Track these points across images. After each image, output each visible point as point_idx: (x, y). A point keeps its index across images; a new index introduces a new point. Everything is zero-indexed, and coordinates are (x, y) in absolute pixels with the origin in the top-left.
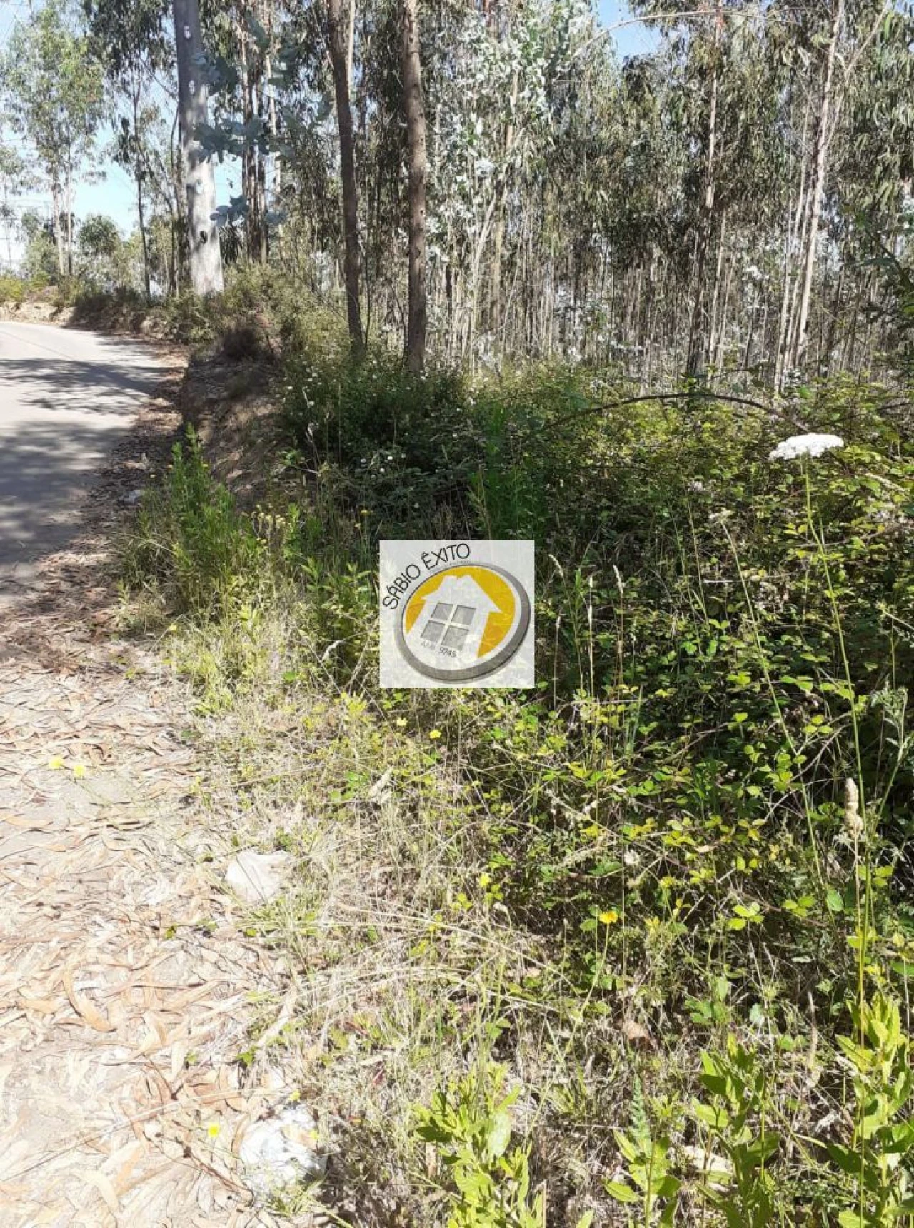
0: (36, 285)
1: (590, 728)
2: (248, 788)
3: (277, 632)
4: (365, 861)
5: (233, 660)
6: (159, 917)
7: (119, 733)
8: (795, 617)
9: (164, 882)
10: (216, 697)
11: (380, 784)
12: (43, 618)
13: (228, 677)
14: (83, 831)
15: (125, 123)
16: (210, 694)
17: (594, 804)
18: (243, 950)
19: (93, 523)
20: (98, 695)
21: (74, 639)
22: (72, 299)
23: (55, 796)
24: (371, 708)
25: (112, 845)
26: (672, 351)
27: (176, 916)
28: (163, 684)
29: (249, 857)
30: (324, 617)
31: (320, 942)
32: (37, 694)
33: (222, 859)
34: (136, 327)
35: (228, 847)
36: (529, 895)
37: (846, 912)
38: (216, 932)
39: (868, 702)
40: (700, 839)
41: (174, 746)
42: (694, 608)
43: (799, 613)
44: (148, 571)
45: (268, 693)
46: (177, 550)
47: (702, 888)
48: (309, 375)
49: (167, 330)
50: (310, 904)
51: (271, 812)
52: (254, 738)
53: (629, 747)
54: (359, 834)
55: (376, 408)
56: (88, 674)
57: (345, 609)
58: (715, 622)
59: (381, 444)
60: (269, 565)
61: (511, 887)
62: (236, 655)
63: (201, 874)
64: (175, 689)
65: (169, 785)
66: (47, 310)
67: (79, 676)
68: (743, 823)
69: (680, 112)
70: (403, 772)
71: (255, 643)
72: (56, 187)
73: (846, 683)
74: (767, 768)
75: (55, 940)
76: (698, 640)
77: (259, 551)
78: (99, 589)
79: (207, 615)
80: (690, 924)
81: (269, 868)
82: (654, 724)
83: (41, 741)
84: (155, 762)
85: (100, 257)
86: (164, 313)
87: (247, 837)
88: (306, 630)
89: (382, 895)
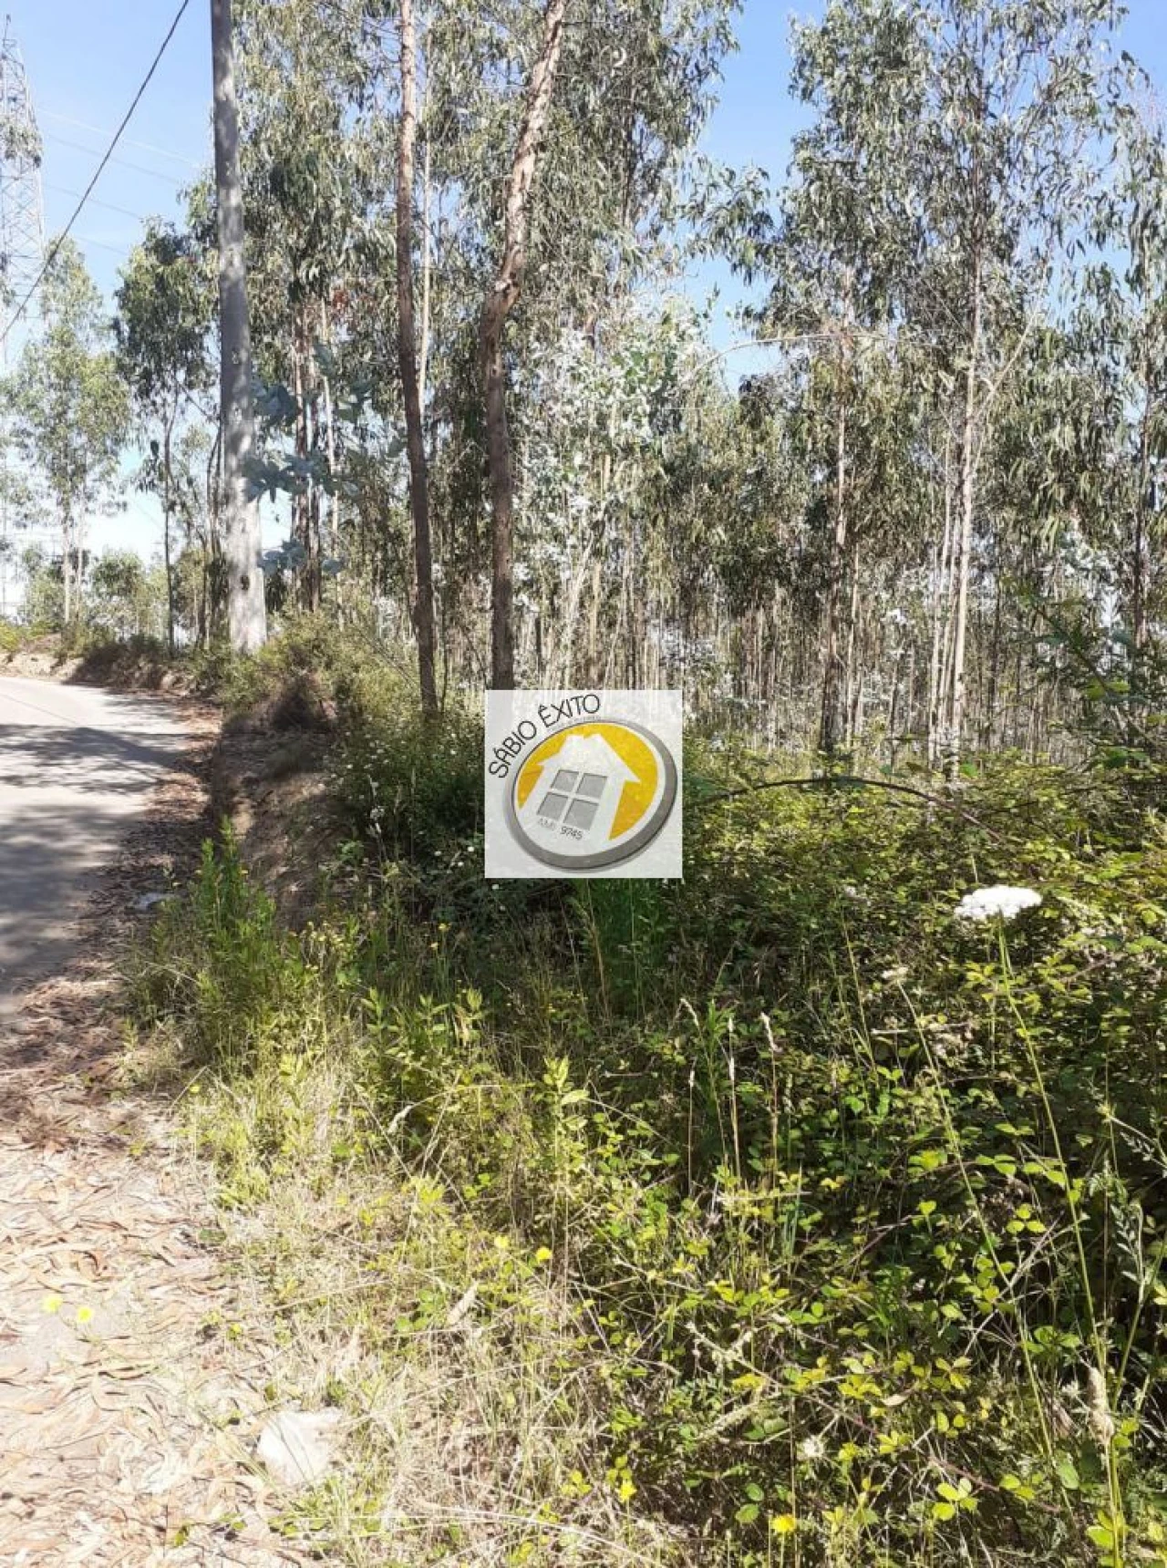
0: (34, 634)
1: (736, 1221)
2: (286, 1314)
3: (326, 1087)
4: (444, 1419)
5: (267, 1127)
6: (167, 1512)
7: (118, 1234)
8: (982, 1062)
9: (173, 1456)
10: (246, 1180)
11: (463, 1305)
12: (25, 1071)
13: (262, 1152)
14: (66, 1381)
15: (154, 446)
16: (238, 1177)
17: (748, 1337)
18: (279, 1560)
19: (95, 941)
20: (93, 1180)
21: (64, 1100)
22: (78, 648)
23: (30, 1330)
24: (449, 1197)
25: (105, 1402)
26: (802, 706)
27: (189, 1510)
28: (178, 1162)
29: (289, 1419)
30: (388, 1066)
31: (384, 1545)
32: (13, 1179)
33: (252, 1419)
34: (153, 682)
35: (258, 1401)
36: (664, 1467)
37: (1084, 1490)
38: (243, 1534)
39: (1086, 1189)
40: (887, 1384)
41: (190, 1251)
42: (857, 1050)
43: (987, 1055)
44: (162, 1005)
45: (314, 1174)
46: (203, 980)
47: (894, 1457)
48: (373, 751)
49: (193, 686)
50: (371, 1488)
51: (316, 1347)
52: (296, 1240)
53: (788, 1247)
54: (434, 1379)
55: (454, 790)
56: (81, 1149)
57: (416, 1058)
58: (884, 1071)
59: (460, 832)
60: (319, 998)
61: (641, 1456)
62: (270, 1120)
63: (226, 1444)
64: (191, 1170)
65: (183, 1309)
66: (46, 662)
67: (70, 1152)
68: (941, 1364)
69: (805, 436)
70: (491, 1287)
71: (298, 1105)
72: (67, 520)
73: (1055, 1162)
74: (964, 1279)
75: (23, 1551)
76: (865, 1095)
77: (307, 979)
78: (98, 1030)
79: (236, 1065)
80: (879, 1508)
81: (316, 1435)
82: (818, 1216)
83: (16, 1247)
84: (165, 1275)
85: (115, 598)
86: (190, 666)
87: (286, 1386)
88: (363, 1084)
89: (468, 1470)
